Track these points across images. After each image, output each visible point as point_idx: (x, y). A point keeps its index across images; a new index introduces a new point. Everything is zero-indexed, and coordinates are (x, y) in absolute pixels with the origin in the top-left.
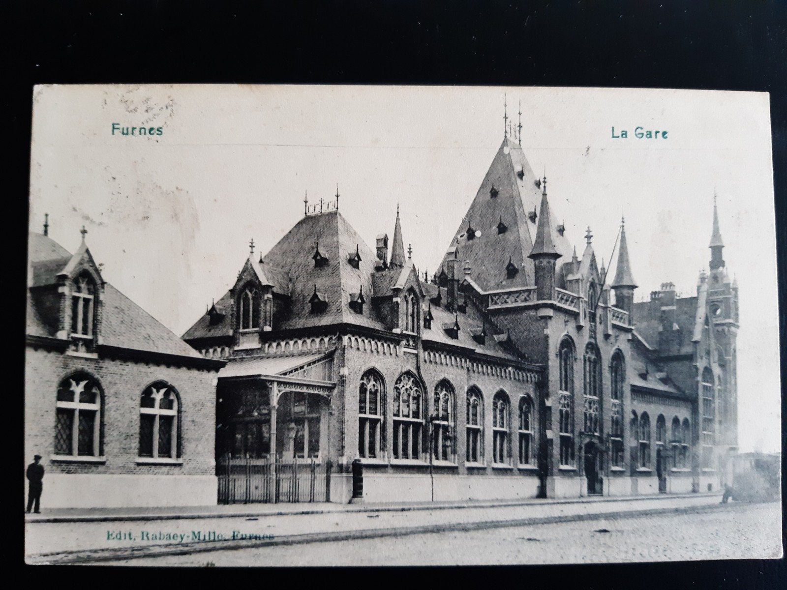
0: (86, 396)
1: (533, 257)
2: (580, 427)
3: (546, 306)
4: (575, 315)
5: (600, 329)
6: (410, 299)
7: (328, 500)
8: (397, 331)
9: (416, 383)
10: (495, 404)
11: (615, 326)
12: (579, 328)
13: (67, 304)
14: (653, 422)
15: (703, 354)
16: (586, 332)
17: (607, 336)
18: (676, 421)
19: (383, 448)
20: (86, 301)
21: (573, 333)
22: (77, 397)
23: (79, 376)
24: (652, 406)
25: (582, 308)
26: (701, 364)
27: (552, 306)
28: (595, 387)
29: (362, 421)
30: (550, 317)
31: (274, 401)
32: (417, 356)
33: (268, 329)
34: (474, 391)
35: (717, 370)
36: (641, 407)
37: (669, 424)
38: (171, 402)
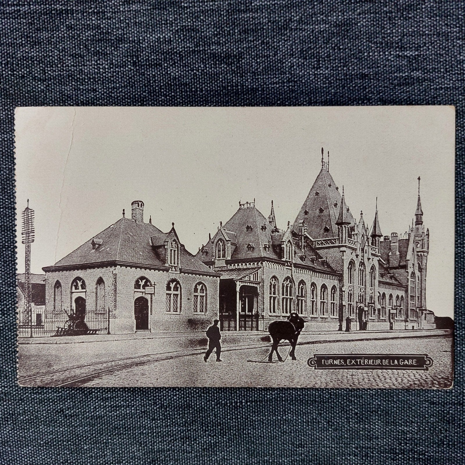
0: (176, 289)
1: (337, 224)
2: (356, 299)
3: (343, 246)
4: (356, 250)
5: (366, 256)
6: (288, 245)
7: (257, 330)
8: (284, 260)
9: (290, 282)
10: (321, 290)
11: (372, 254)
12: (357, 256)
13: (169, 251)
14: (387, 297)
15: (412, 266)
16: (360, 257)
17: (369, 259)
18: (398, 297)
19: (279, 309)
20: (175, 251)
21: (355, 258)
22: (172, 289)
23: (173, 281)
24: (387, 290)
25: (358, 247)
26: (410, 270)
27: (346, 246)
28: (362, 282)
29: (271, 297)
30: (345, 251)
31: (238, 289)
32: (291, 270)
33: (229, 258)
34: (313, 284)
35: (417, 273)
36: (382, 290)
37: (394, 298)
38: (203, 290)
